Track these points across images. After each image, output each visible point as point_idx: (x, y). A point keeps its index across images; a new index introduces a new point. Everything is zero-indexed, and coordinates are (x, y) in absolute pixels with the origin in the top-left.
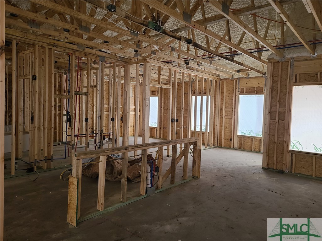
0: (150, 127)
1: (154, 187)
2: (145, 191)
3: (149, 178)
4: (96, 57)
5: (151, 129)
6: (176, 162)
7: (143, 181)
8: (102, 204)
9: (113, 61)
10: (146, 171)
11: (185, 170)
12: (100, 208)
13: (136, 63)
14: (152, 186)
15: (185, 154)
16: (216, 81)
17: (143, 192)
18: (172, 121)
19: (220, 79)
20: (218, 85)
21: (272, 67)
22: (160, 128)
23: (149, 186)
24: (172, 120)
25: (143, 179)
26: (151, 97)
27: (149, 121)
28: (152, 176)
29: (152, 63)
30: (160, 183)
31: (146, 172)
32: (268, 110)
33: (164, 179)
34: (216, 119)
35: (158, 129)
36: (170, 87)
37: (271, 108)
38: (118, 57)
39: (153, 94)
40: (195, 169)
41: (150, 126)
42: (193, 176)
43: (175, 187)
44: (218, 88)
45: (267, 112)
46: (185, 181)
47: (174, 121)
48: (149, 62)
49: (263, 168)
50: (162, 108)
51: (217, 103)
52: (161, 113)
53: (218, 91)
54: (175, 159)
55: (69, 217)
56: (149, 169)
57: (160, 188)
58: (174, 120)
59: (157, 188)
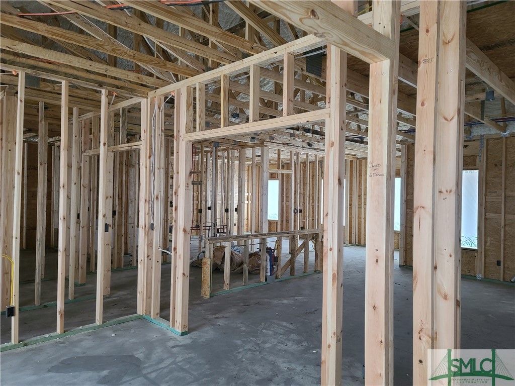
0: (268, 221)
1: (274, 276)
2: (265, 278)
3: (269, 267)
4: (210, 143)
5: (270, 222)
6: (296, 254)
7: (263, 269)
8: (228, 284)
9: (228, 145)
10: (265, 259)
11: (306, 263)
12: (226, 288)
13: (253, 147)
14: (271, 275)
15: (306, 246)
16: (351, 162)
17: (263, 279)
18: (294, 212)
19: (357, 159)
20: (354, 165)
21: (406, 150)
22: (282, 221)
23: (269, 274)
24: (294, 210)
25: (263, 267)
26: (269, 181)
27: (267, 212)
28: (272, 266)
29: (271, 146)
30: (279, 273)
31: (265, 262)
32: (404, 198)
33: (283, 270)
34: (354, 208)
35: (279, 223)
36: (292, 172)
37: (407, 195)
38: (233, 142)
39: (273, 176)
40: (317, 262)
41: (269, 218)
42: (316, 271)
43: (295, 278)
44: (354, 170)
45: (404, 201)
46: (305, 274)
47: (297, 212)
48: (266, 146)
49: (401, 266)
50: (284, 196)
51: (354, 189)
52: (282, 201)
53: (354, 174)
54: (294, 250)
55: (203, 292)
56: (268, 258)
57: (280, 277)
58: (297, 210)
59: (276, 278)
